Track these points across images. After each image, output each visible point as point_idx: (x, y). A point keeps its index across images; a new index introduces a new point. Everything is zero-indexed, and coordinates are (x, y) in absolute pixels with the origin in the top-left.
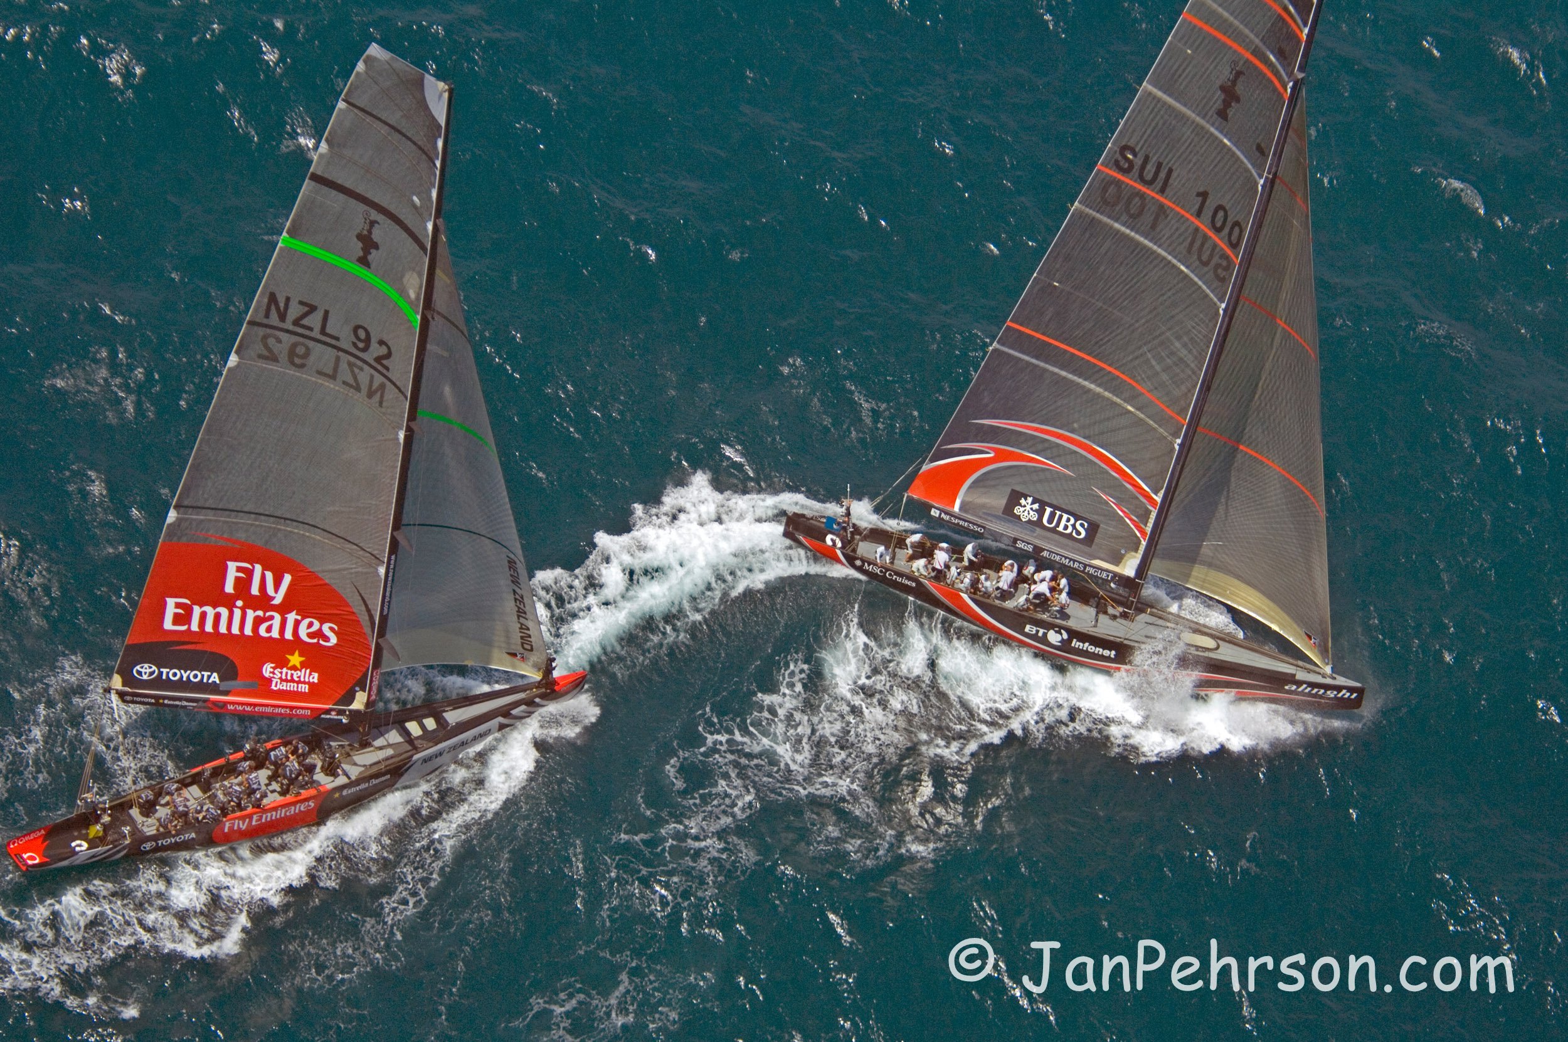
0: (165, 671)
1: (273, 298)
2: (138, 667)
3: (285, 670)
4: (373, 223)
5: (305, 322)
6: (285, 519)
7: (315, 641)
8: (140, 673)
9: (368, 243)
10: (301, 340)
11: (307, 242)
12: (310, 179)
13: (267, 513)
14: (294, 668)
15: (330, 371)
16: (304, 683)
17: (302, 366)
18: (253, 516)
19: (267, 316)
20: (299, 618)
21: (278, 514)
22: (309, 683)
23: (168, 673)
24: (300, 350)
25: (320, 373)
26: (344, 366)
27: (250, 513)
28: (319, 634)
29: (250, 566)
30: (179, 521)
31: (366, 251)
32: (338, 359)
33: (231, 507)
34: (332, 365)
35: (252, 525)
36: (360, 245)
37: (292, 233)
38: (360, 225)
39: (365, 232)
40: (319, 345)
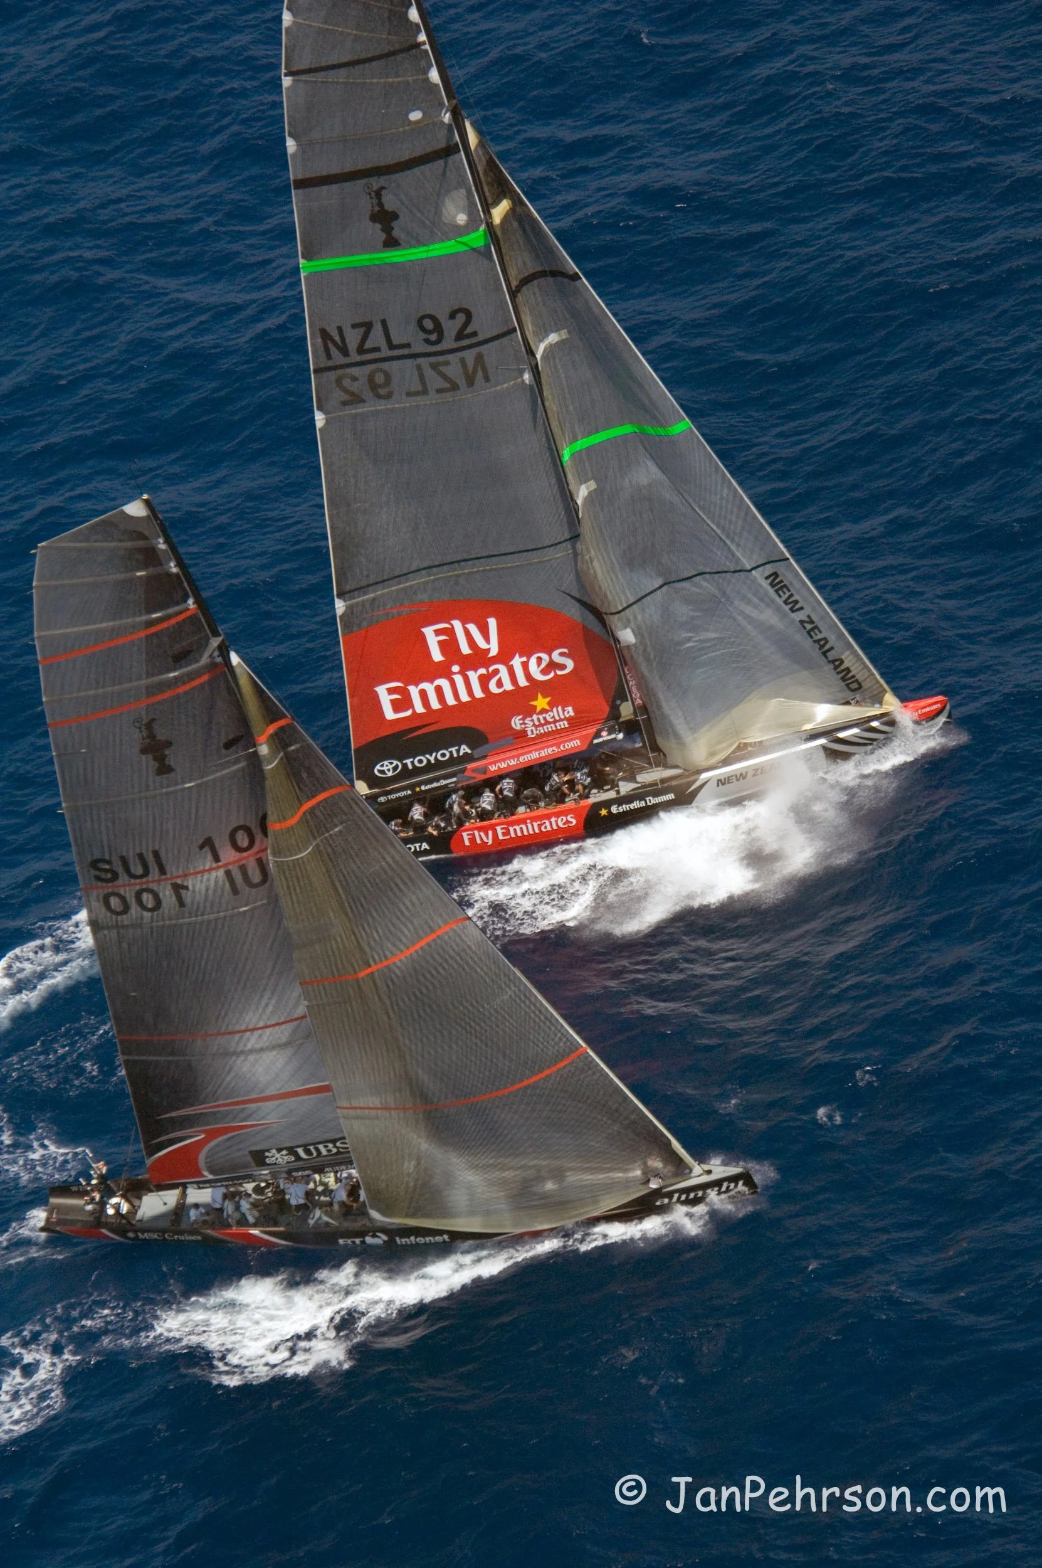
0: (408, 761)
1: (325, 334)
2: (378, 767)
3: (535, 717)
4: (378, 194)
5: (368, 345)
6: (458, 562)
7: (552, 675)
8: (382, 772)
9: (384, 218)
10: (373, 366)
11: (326, 257)
12: (296, 188)
13: (437, 563)
14: (544, 711)
15: (420, 389)
16: (561, 720)
17: (389, 396)
18: (424, 572)
19: (329, 356)
20: (524, 659)
21: (449, 560)
22: (565, 719)
23: (412, 763)
24: (380, 379)
25: (409, 394)
26: (429, 373)
27: (418, 570)
28: (552, 666)
29: (447, 626)
30: (350, 610)
31: (388, 230)
32: (419, 368)
33: (397, 573)
34: (416, 378)
35: (428, 582)
36: (378, 226)
37: (308, 256)
38: (366, 205)
39: (377, 209)
40: (394, 362)
